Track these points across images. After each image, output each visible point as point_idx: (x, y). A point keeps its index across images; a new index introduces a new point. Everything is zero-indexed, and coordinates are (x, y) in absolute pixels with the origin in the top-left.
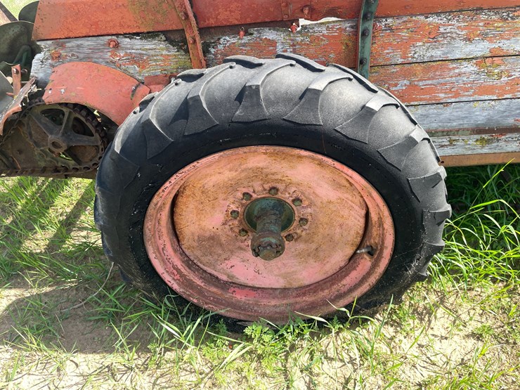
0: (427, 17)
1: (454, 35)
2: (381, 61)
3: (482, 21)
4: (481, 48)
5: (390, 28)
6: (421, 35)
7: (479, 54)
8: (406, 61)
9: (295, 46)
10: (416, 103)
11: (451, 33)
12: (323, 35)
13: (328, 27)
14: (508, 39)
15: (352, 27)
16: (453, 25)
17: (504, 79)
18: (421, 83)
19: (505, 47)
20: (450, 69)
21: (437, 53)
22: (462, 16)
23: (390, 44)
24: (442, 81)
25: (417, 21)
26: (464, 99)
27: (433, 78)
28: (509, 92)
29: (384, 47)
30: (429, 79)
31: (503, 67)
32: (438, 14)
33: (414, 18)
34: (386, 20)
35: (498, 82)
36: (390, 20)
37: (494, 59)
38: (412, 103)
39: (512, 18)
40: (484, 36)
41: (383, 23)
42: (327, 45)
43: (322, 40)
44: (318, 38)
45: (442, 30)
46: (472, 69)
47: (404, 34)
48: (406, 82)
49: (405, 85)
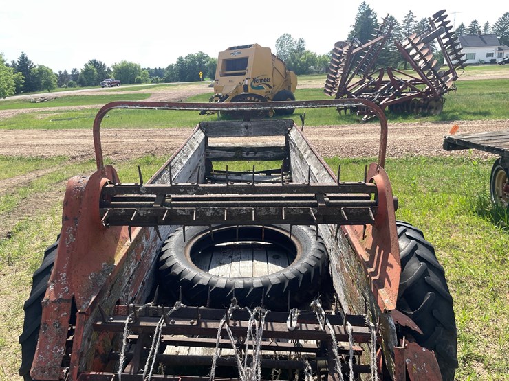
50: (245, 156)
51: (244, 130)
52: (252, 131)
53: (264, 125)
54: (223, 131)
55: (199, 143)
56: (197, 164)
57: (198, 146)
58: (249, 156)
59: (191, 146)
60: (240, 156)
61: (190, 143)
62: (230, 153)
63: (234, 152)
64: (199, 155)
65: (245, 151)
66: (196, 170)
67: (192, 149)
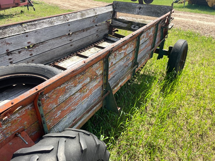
0: (60, 86)
1: (71, 87)
2: (48, 111)
3: (77, 78)
4: (79, 86)
5: (48, 97)
6: (60, 93)
7: (79, 88)
8: (58, 105)
9: (3, 131)
10: (65, 116)
11: (70, 87)
12: (18, 118)
13: (19, 113)
14: (86, 80)
15: (31, 106)
16: (69, 84)
17: (88, 91)
18: (65, 109)
19: (85, 83)
20: (73, 98)
21: (67, 96)
22: (71, 80)
23: (50, 103)
24: (71, 103)
25: (58, 89)
26: (79, 104)
27: (68, 104)
28: (90, 94)
29: (48, 105)
30: (67, 105)
31: (87, 88)
32: (63, 84)
33: (56, 89)
34: (46, 95)
35: (87, 93)
36: (47, 95)
37: (84, 87)
38: (64, 117)
39: (85, 73)
40: (79, 83)
41: (45, 97)
42: (21, 120)
43: (18, 120)
44: (15, 120)
45: (66, 88)
46: (79, 94)
47: (54, 96)
48: (60, 111)
49: (60, 113)
50: (132, 28)
51: (137, 10)
52: (142, 12)
53: (152, 8)
54: (125, 9)
55: (97, 14)
56: (86, 27)
57: (93, 16)
58: (135, 29)
59: (82, 15)
60: (130, 28)
61: (84, 12)
62: (124, 24)
63: (127, 24)
64: (93, 22)
65: (133, 25)
66: (83, 30)
67: (81, 16)
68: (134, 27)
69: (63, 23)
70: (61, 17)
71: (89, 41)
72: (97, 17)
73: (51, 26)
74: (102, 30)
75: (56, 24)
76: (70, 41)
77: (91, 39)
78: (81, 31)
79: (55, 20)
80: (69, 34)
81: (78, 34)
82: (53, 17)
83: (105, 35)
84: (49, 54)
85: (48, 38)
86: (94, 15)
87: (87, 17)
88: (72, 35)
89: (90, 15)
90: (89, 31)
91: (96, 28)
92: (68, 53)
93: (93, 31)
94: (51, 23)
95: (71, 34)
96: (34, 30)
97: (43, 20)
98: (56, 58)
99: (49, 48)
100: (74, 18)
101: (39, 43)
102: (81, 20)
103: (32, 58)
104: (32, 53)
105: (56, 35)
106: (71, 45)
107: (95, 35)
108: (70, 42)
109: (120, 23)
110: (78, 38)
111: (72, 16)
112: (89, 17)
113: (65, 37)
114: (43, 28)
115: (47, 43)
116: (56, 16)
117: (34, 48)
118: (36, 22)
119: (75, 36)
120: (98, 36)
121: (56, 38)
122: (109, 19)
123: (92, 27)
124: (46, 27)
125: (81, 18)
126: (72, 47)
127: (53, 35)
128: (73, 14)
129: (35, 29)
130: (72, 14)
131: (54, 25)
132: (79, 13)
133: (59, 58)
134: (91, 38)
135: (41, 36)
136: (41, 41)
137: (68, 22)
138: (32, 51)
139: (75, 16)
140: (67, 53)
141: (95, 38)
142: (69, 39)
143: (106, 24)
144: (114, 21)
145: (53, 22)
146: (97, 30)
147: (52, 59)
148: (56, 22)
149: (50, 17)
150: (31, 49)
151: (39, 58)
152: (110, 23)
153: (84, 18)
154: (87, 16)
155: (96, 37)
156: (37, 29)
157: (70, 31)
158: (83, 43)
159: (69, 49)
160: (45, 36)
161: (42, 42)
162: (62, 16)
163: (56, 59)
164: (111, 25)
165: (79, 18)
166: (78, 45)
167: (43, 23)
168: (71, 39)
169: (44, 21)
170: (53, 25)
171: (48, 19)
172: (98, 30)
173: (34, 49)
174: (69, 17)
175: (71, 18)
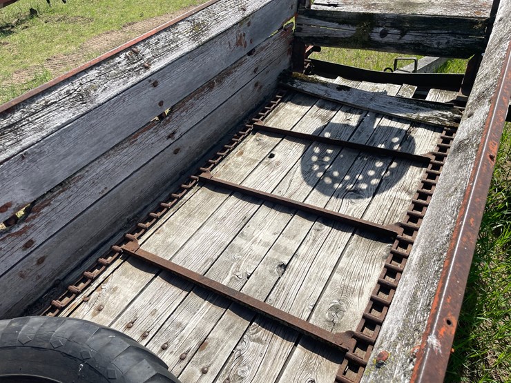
55: (248, 12)
56: (218, 69)
57: (235, 22)
58: (385, 39)
59: (198, 29)
60: (366, 38)
61: (201, 17)
62: (345, 27)
63: (353, 25)
64: (239, 43)
65: (379, 27)
66: (210, 85)
67: (195, 37)
68: (383, 34)
69: (129, 84)
70: (117, 60)
71: (232, 113)
72: (249, 24)
73: (84, 109)
74: (270, 62)
75: (102, 98)
76: (169, 137)
77: (239, 104)
78: (202, 91)
79: (98, 82)
80: (161, 117)
81: (192, 105)
82: (86, 71)
83: (280, 74)
84: (98, 212)
85: (81, 161)
86: (239, 17)
87: (214, 34)
88: (174, 116)
89: (225, 22)
90: (228, 81)
91: (251, 61)
92: (168, 180)
93: (242, 76)
94: (83, 97)
95: (167, 111)
96: (12, 151)
97: (47, 97)
98: (130, 212)
99: (96, 192)
100: (168, 51)
101: (50, 191)
102: (195, 52)
103: (33, 255)
104: (29, 238)
105: (113, 135)
106: (176, 152)
107: (251, 88)
108: (171, 141)
109: (330, 24)
110: (196, 118)
111: (162, 43)
112: (222, 33)
113: (147, 133)
114: (49, 130)
115: (82, 177)
116: (98, 64)
117: (34, 218)
118: (17, 115)
119: (184, 113)
120: (261, 87)
121: (113, 148)
122: (289, 17)
123: (239, 63)
124: (64, 121)
125: (194, 45)
126: (181, 155)
127: (99, 141)
128: (163, 35)
129: (18, 148)
130: (158, 36)
131: (95, 105)
132: (183, 27)
133: (142, 207)
134: (240, 101)
135: (52, 162)
136: (53, 181)
137: (148, 73)
138: (29, 231)
139: (172, 41)
140: (164, 183)
141: (250, 96)
142: (163, 132)
143: (281, 38)
144: (306, 22)
145: (87, 93)
146: (253, 69)
147: (115, 224)
148: (99, 90)
149: (75, 76)
150: (22, 226)
151: (62, 244)
152: (294, 28)
153: (204, 39)
154: (215, 31)
155: (256, 92)
156: (25, 143)
157: (161, 104)
158: (214, 127)
159: (172, 164)
160: (69, 158)
161: (61, 184)
162: (123, 56)
163: (130, 216)
164: (298, 34)
165: (187, 47)
166: (198, 140)
167: (46, 111)
168: (171, 132)
169: (51, 97)
170: (91, 106)
171: (67, 87)
172: (257, 69)
173: (37, 220)
174: (147, 52)
175: (157, 56)
